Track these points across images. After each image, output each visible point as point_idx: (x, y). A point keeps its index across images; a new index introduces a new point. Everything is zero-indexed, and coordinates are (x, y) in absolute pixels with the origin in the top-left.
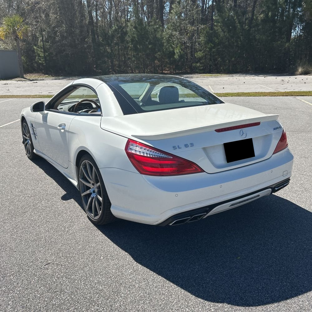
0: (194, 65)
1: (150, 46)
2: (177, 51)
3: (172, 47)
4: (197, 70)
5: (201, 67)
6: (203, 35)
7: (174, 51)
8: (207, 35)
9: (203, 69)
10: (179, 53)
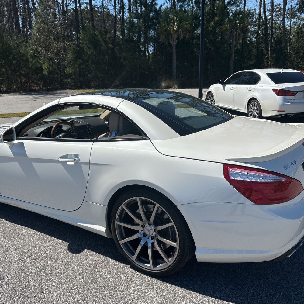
0: (65, 80)
1: (14, 62)
2: (45, 67)
3: (39, 63)
4: (69, 86)
5: (72, 83)
6: (71, 52)
7: (41, 67)
8: (74, 52)
9: (74, 85)
10: (47, 69)
